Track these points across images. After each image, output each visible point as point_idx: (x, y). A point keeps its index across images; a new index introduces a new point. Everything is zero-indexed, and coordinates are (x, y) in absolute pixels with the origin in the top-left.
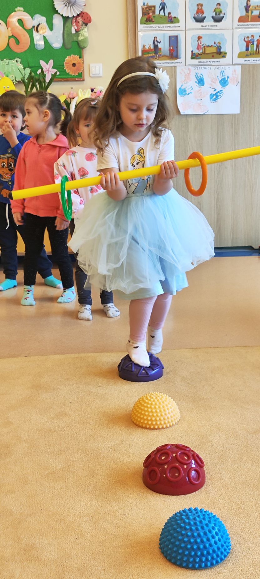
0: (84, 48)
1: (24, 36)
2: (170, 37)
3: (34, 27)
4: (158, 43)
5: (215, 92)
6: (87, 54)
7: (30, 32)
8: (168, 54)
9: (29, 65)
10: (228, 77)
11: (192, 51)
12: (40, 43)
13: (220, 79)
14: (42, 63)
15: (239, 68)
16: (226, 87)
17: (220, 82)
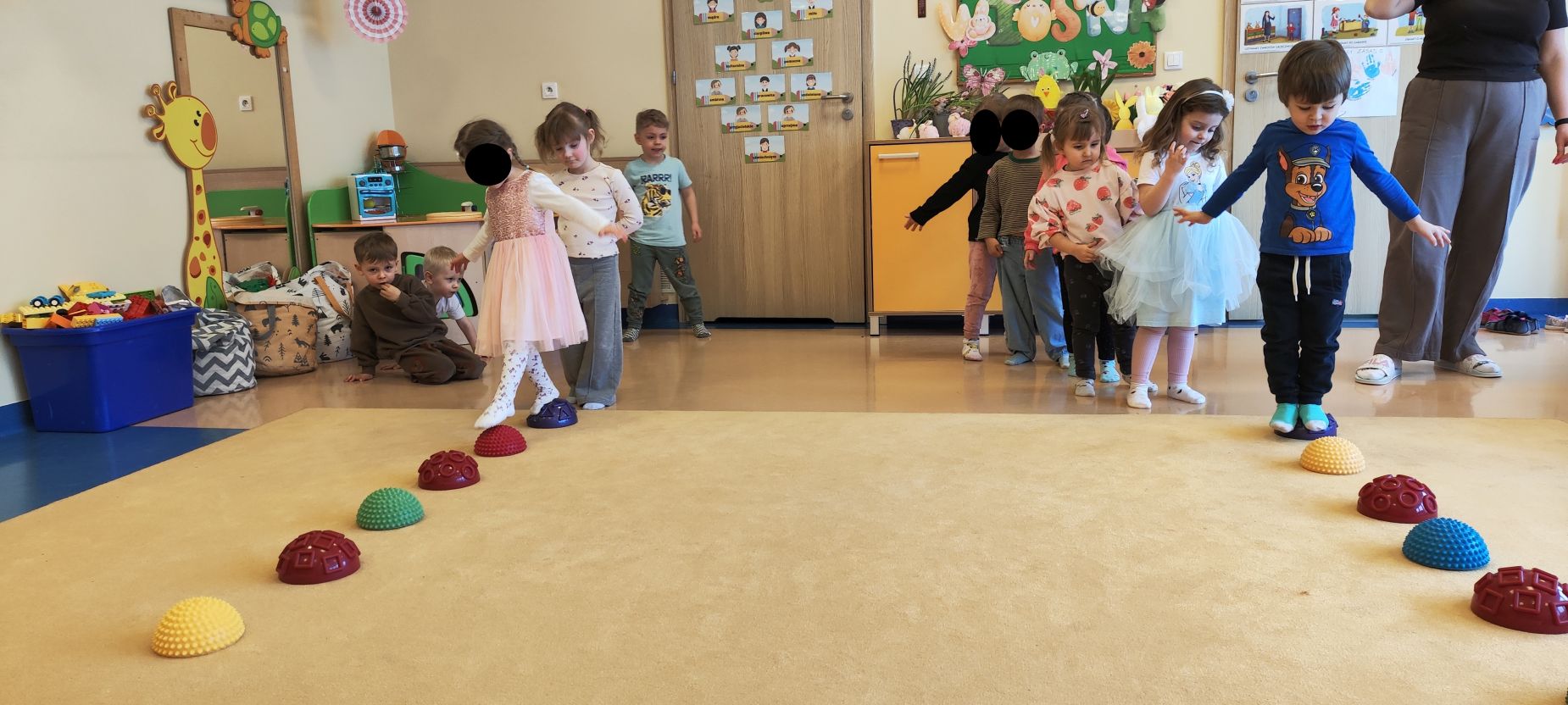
0: (1159, 31)
1: (1074, 19)
2: (1289, 11)
3: (1088, 6)
4: (1271, 20)
5: (1357, 86)
6: (1161, 39)
7: (1081, 13)
8: (1286, 34)
9: (1076, 57)
10: (1379, 64)
11: (1323, 29)
12: (1096, 27)
13: (1367, 66)
14: (1096, 54)
15: (1396, 51)
16: (1376, 78)
17: (1367, 71)
